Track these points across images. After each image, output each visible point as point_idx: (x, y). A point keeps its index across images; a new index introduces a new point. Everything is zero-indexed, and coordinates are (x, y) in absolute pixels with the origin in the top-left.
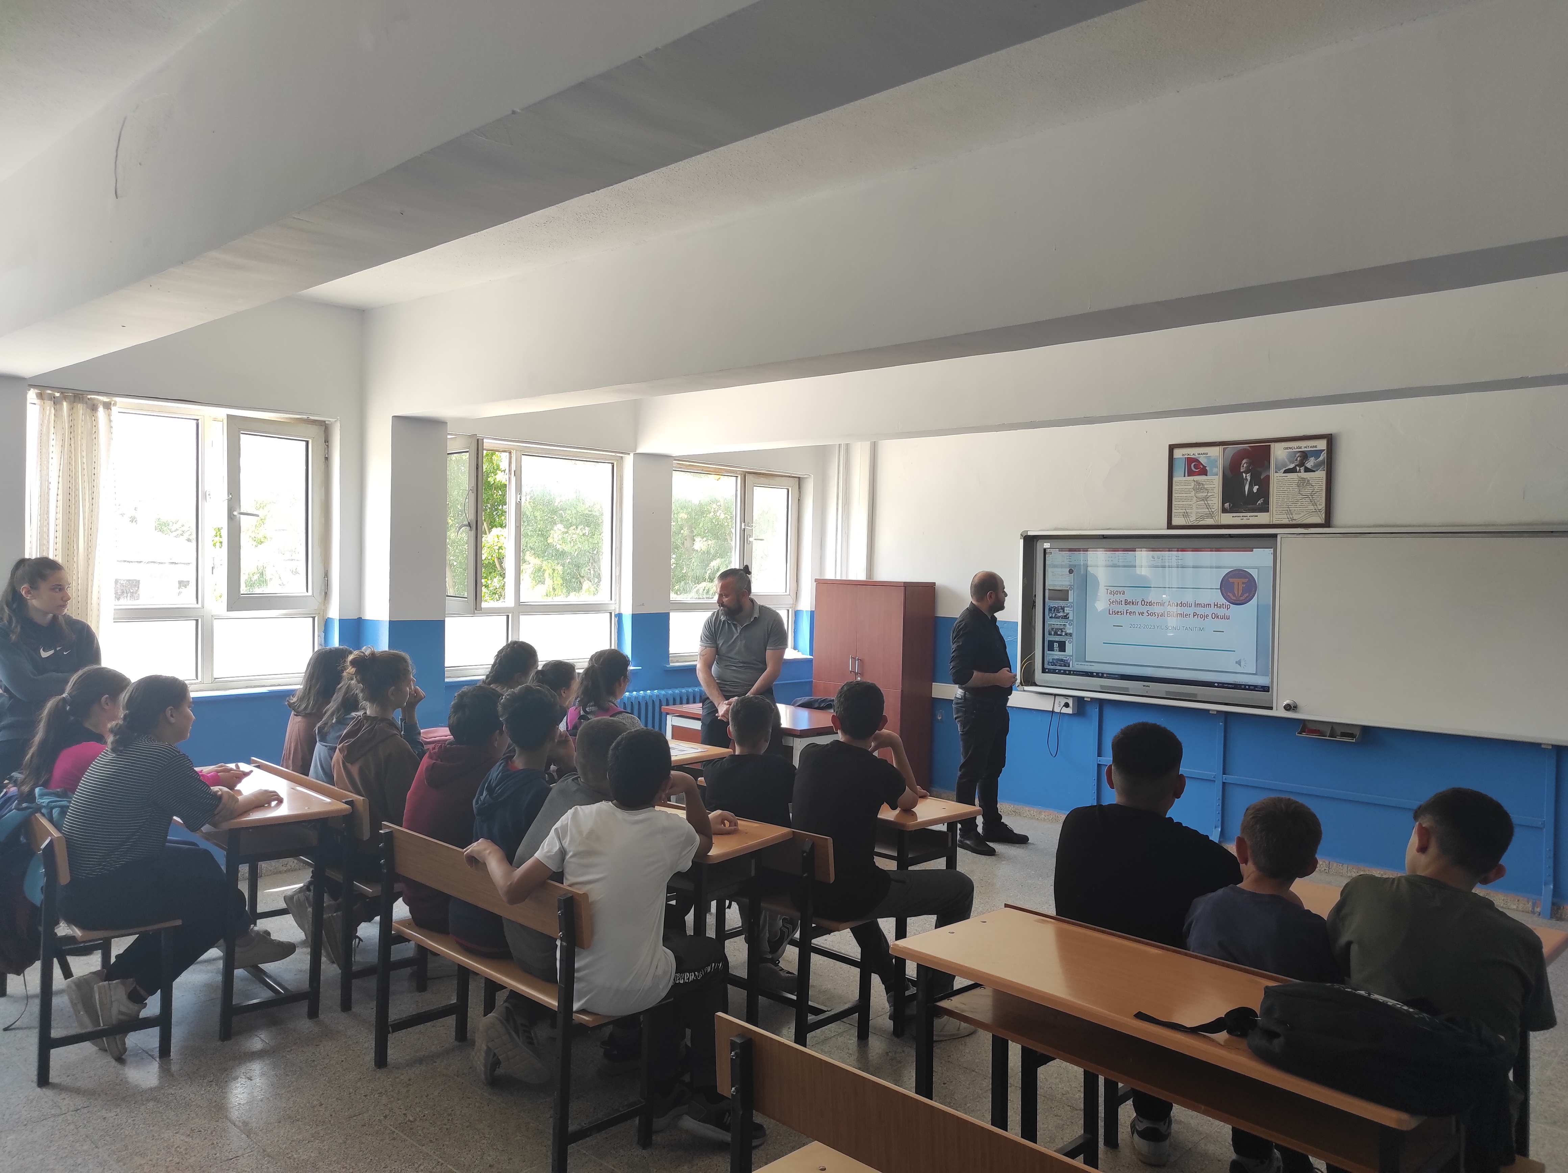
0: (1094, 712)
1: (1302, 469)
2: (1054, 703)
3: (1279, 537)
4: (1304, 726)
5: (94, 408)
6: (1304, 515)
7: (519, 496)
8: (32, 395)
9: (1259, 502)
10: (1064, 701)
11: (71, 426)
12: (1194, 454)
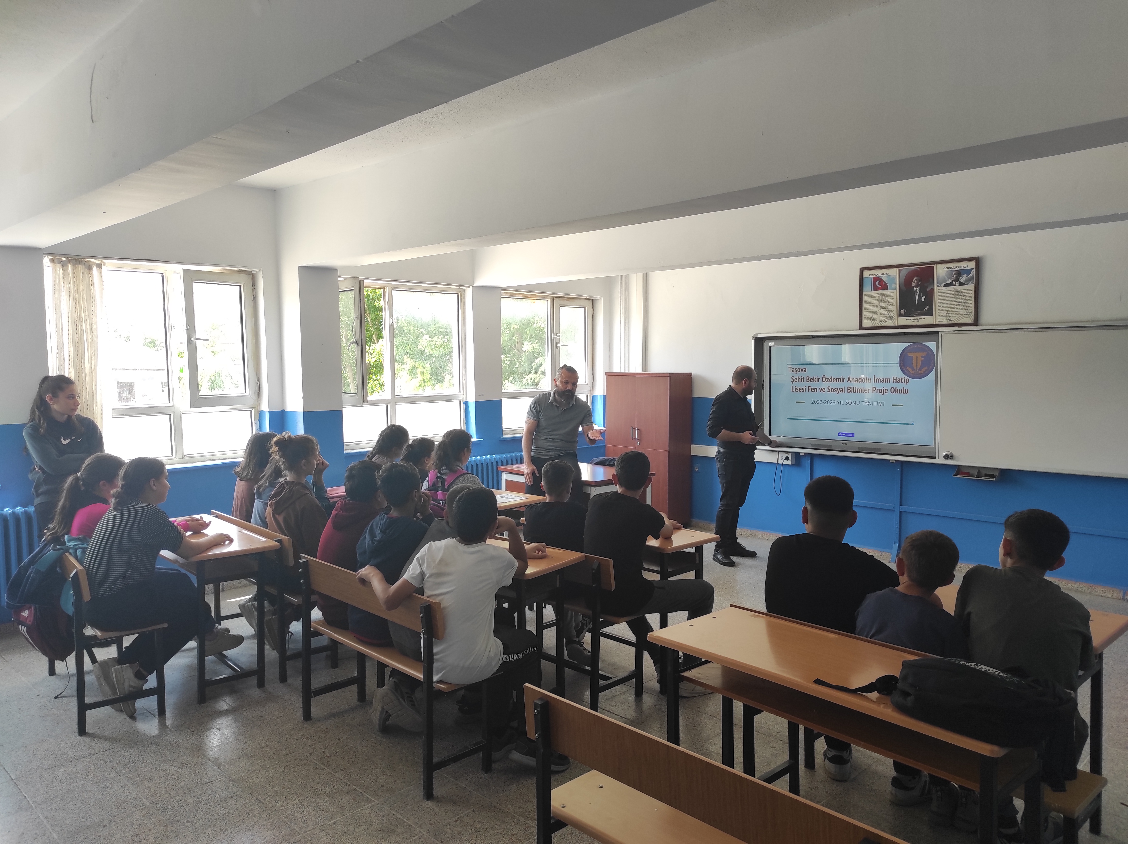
0: (807, 463)
1: (957, 283)
2: (778, 457)
3: (940, 334)
4: (959, 470)
5: (90, 268)
6: (959, 317)
7: (391, 320)
8: (46, 260)
9: (926, 308)
10: (785, 455)
11: (75, 282)
12: (878, 275)
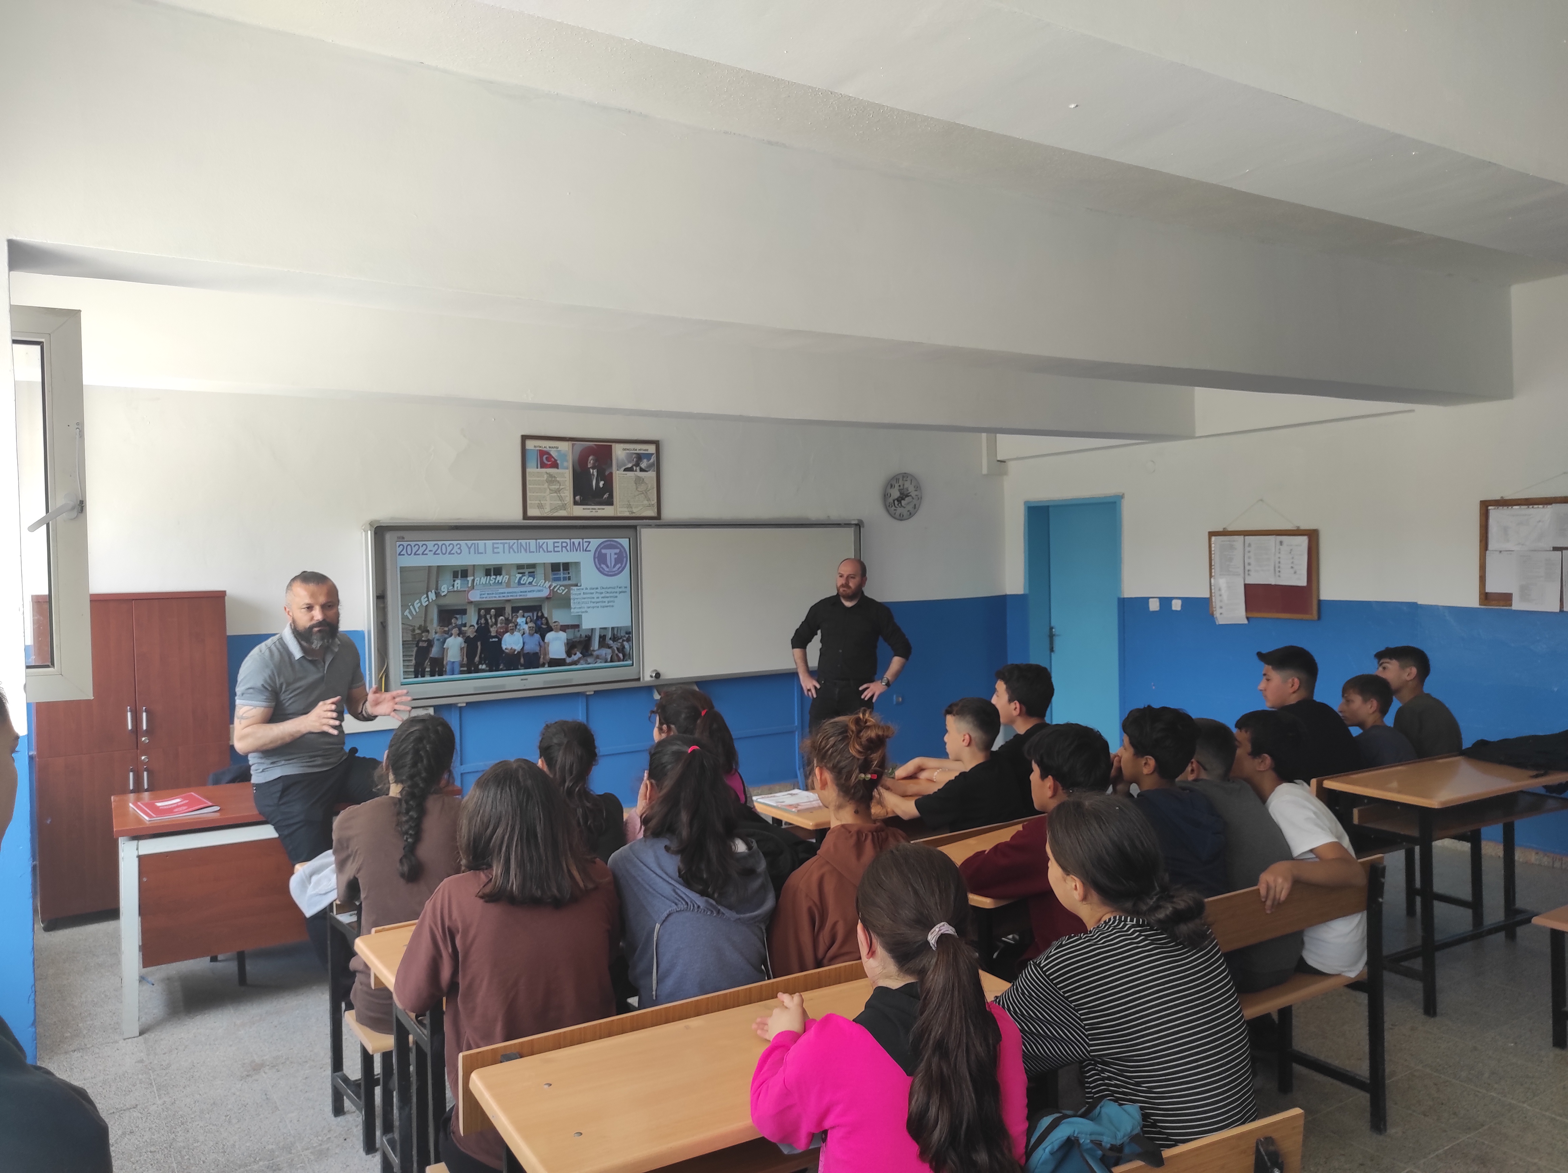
1: (638, 468)
3: (638, 528)
6: (642, 509)
9: (605, 496)
12: (545, 447)
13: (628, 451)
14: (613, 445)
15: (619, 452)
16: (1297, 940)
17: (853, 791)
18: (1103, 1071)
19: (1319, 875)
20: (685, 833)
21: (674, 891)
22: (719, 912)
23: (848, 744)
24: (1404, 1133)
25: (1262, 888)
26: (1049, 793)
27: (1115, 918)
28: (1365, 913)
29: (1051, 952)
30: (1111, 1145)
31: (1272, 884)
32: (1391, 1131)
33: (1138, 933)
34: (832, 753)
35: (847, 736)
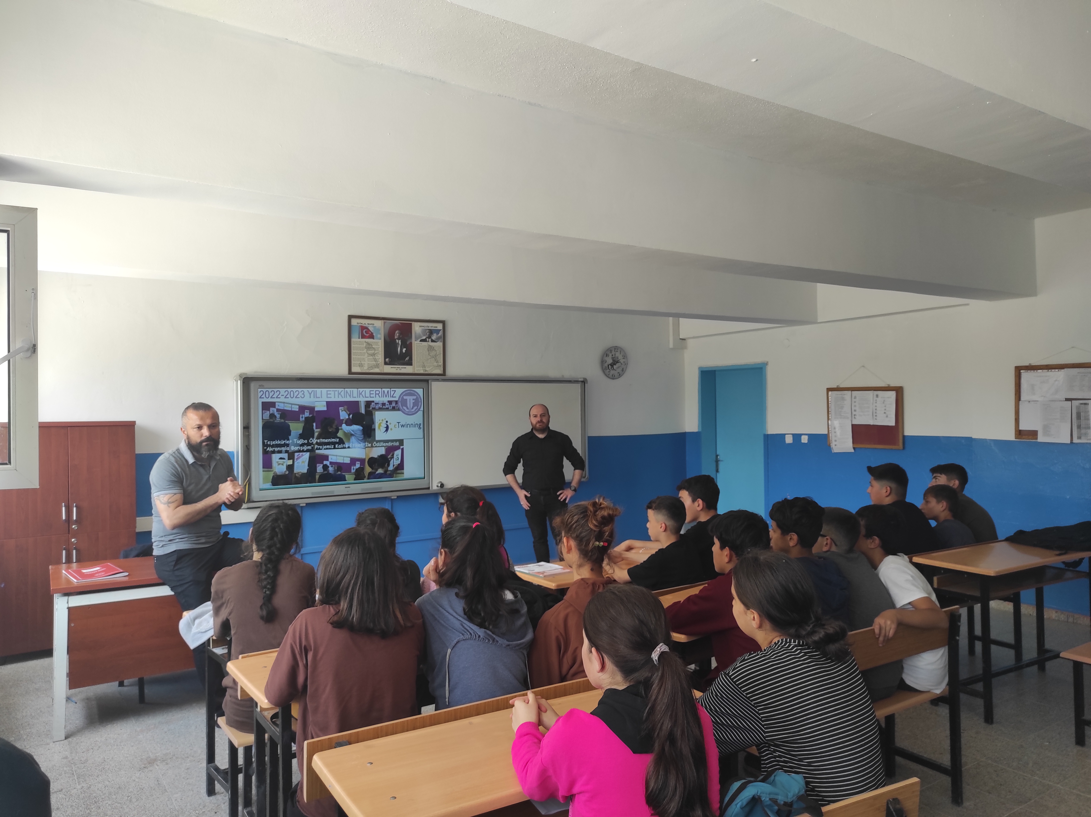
1: (430, 340)
3: (430, 382)
6: (432, 368)
9: (406, 359)
12: (365, 324)
13: (423, 328)
14: (413, 323)
15: (417, 328)
16: (898, 666)
17: (590, 554)
18: (775, 751)
19: (916, 619)
20: (469, 583)
21: (462, 625)
22: (494, 640)
23: (587, 520)
24: (975, 805)
25: (876, 627)
26: (726, 560)
27: (782, 640)
28: (947, 647)
29: (737, 665)
30: (784, 802)
31: (883, 625)
32: (966, 804)
33: (799, 651)
34: (576, 527)
35: (587, 515)
